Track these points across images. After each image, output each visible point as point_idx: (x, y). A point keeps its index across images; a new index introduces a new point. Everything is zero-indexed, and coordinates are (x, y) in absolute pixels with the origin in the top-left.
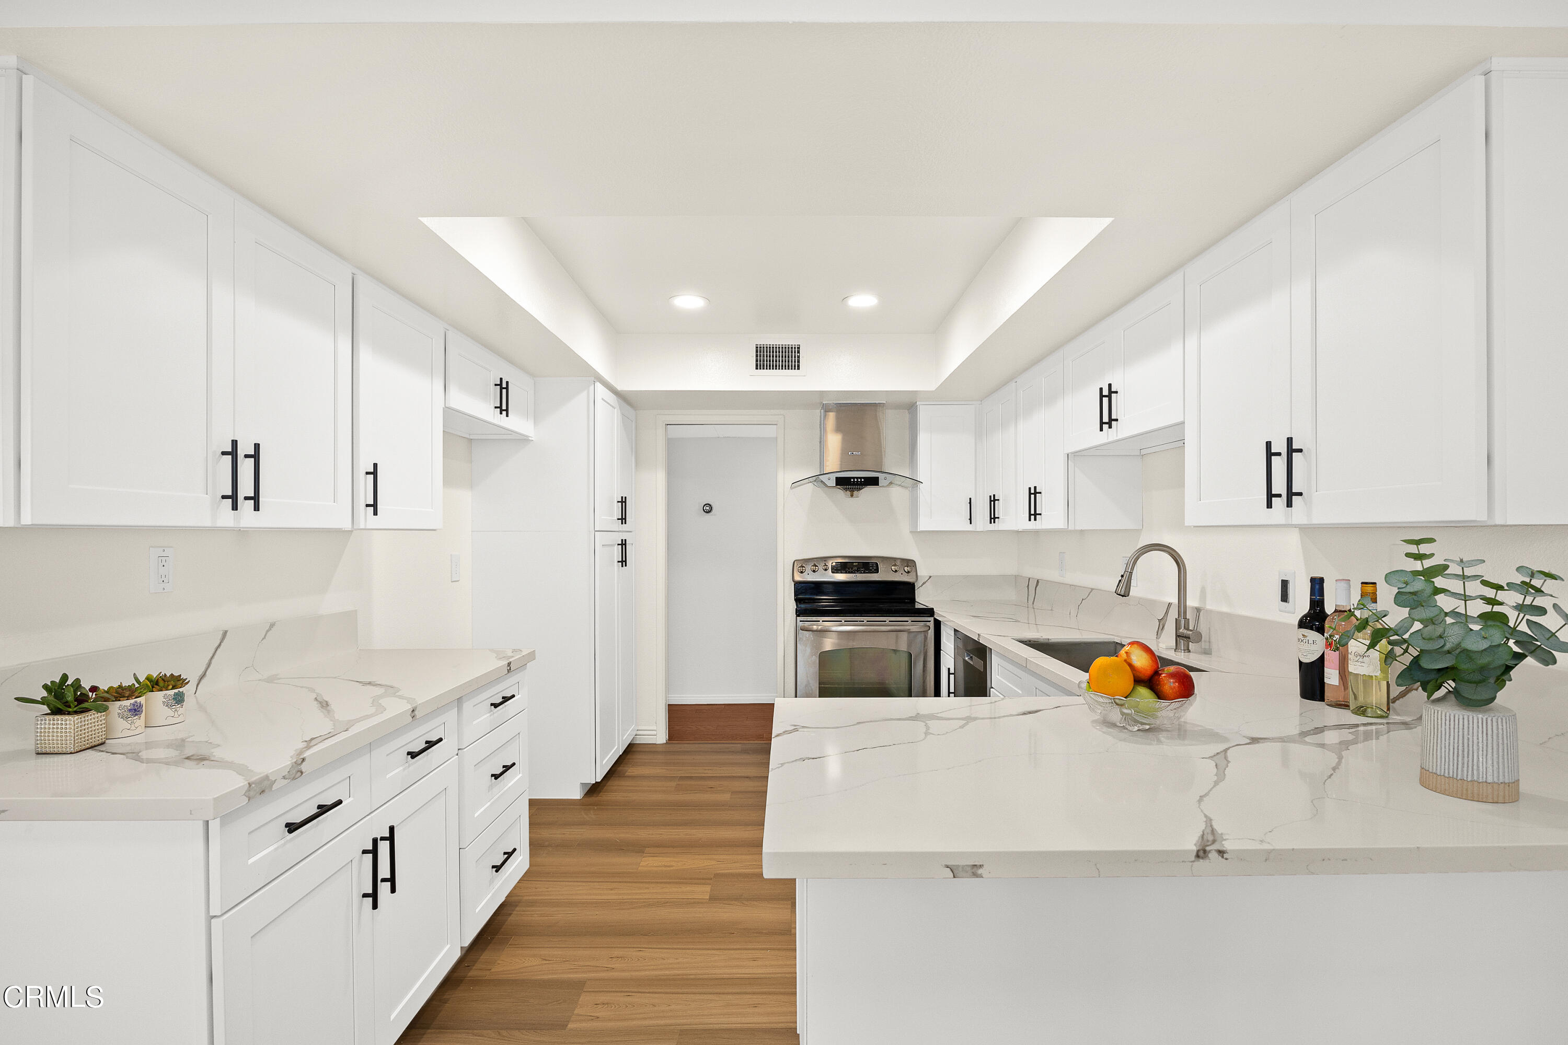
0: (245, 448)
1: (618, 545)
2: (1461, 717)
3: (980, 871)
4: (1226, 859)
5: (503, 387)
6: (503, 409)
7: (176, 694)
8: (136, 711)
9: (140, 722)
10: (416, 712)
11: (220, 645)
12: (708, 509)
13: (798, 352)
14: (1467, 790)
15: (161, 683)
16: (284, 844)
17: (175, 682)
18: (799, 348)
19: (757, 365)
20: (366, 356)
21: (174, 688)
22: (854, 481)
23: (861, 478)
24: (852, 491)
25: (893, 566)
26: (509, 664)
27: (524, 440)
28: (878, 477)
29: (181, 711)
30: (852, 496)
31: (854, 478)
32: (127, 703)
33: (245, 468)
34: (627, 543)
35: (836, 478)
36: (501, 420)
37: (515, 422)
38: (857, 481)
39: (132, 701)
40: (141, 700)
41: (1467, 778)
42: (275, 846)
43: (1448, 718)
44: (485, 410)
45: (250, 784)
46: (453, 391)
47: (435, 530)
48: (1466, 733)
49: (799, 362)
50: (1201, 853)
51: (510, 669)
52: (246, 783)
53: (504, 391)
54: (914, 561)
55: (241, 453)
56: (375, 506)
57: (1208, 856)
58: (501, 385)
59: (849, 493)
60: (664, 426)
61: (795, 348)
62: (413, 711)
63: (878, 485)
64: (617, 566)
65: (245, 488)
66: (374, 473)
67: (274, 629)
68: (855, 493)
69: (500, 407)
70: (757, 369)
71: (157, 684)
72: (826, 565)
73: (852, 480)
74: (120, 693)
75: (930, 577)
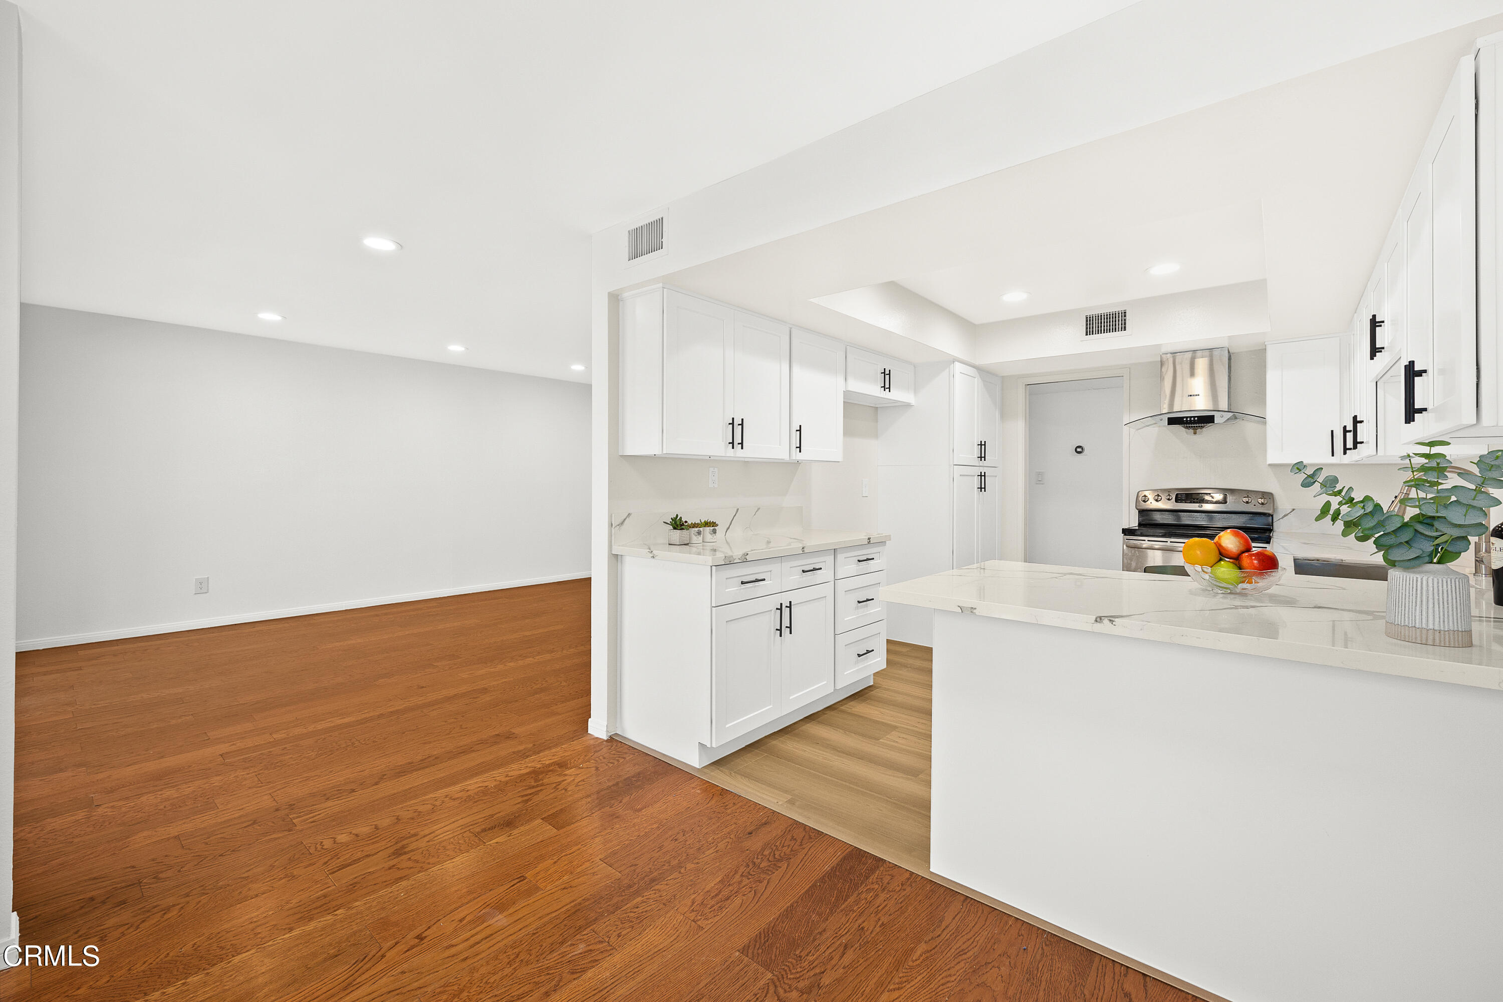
0: (738, 421)
1: (978, 476)
2: (1401, 576)
3: (974, 611)
4: (1115, 625)
5: (886, 374)
6: (886, 387)
7: (713, 529)
8: (699, 533)
9: (701, 538)
10: (805, 549)
11: (735, 515)
12: (1079, 450)
13: (1125, 316)
14: (1401, 633)
15: (709, 524)
16: (740, 589)
17: (714, 524)
18: (1125, 313)
19: (1087, 332)
20: (796, 369)
21: (713, 526)
22: (1187, 420)
23: (1194, 417)
24: (1195, 429)
25: (1244, 498)
26: (869, 539)
27: (908, 406)
28: (1214, 416)
29: (715, 537)
30: (1195, 433)
31: (1187, 417)
32: (697, 529)
33: (738, 430)
34: (986, 475)
35: (1168, 418)
36: (886, 394)
37: (895, 394)
38: (1190, 420)
39: (698, 529)
40: (701, 529)
41: (1401, 623)
42: (737, 588)
43: (1405, 579)
44: (874, 389)
45: (725, 557)
46: (850, 381)
47: (838, 462)
48: (1401, 589)
49: (1125, 324)
50: (1098, 619)
51: (870, 541)
52: (723, 555)
53: (887, 377)
54: (1271, 494)
55: (736, 423)
56: (800, 447)
57: (1102, 622)
58: (884, 373)
59: (1191, 431)
60: (1024, 386)
61: (1122, 313)
62: (803, 548)
63: (1214, 423)
64: (976, 491)
65: (738, 439)
66: (800, 430)
67: (759, 511)
68: (1199, 431)
69: (884, 387)
70: (1087, 335)
71: (707, 524)
72: (1169, 495)
73: (1185, 419)
74: (694, 525)
75: (1294, 510)
